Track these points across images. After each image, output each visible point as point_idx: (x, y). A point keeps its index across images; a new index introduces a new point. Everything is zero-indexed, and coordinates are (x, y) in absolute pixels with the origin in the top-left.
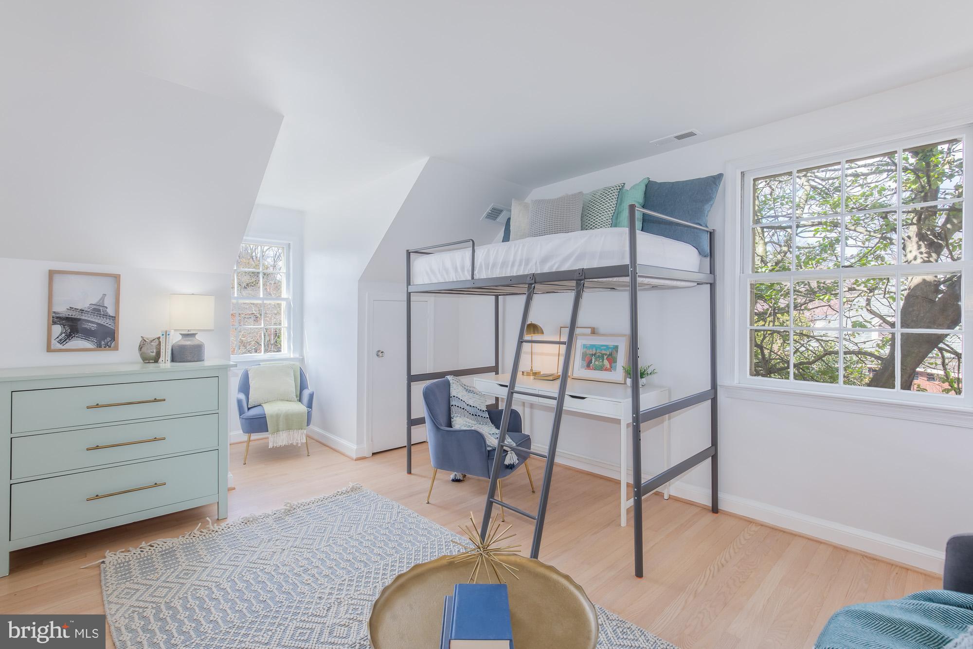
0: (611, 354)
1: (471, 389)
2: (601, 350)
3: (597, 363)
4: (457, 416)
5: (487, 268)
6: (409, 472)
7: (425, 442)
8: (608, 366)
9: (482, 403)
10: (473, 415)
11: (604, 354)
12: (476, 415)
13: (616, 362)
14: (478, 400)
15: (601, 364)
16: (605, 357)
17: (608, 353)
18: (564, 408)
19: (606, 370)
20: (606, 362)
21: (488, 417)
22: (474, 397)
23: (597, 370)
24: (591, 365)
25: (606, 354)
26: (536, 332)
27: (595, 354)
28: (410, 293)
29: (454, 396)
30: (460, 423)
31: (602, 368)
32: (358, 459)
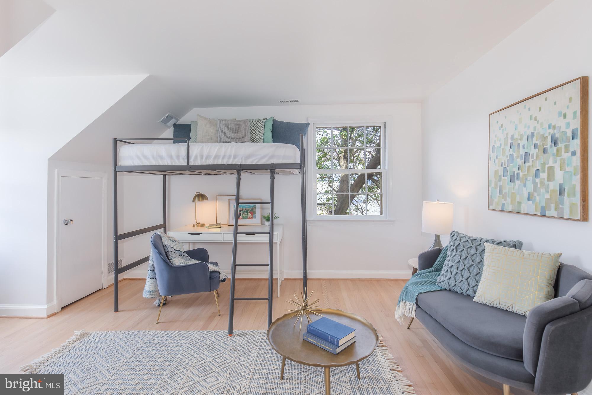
0: (252, 210)
1: (173, 239)
2: (246, 208)
3: (244, 215)
4: (174, 258)
5: (202, 158)
6: (117, 310)
7: (101, 289)
8: (251, 216)
9: (181, 247)
10: (179, 256)
11: (247, 210)
12: (181, 256)
13: (255, 214)
14: (179, 246)
15: (246, 215)
16: (249, 212)
17: (250, 210)
18: (238, 241)
19: (250, 218)
20: (249, 215)
21: (188, 255)
22: (176, 244)
23: (244, 219)
24: (240, 217)
25: (249, 210)
26: (204, 199)
27: (242, 211)
28: (117, 171)
29: (167, 245)
30: (178, 261)
31: (247, 218)
32: (49, 317)
